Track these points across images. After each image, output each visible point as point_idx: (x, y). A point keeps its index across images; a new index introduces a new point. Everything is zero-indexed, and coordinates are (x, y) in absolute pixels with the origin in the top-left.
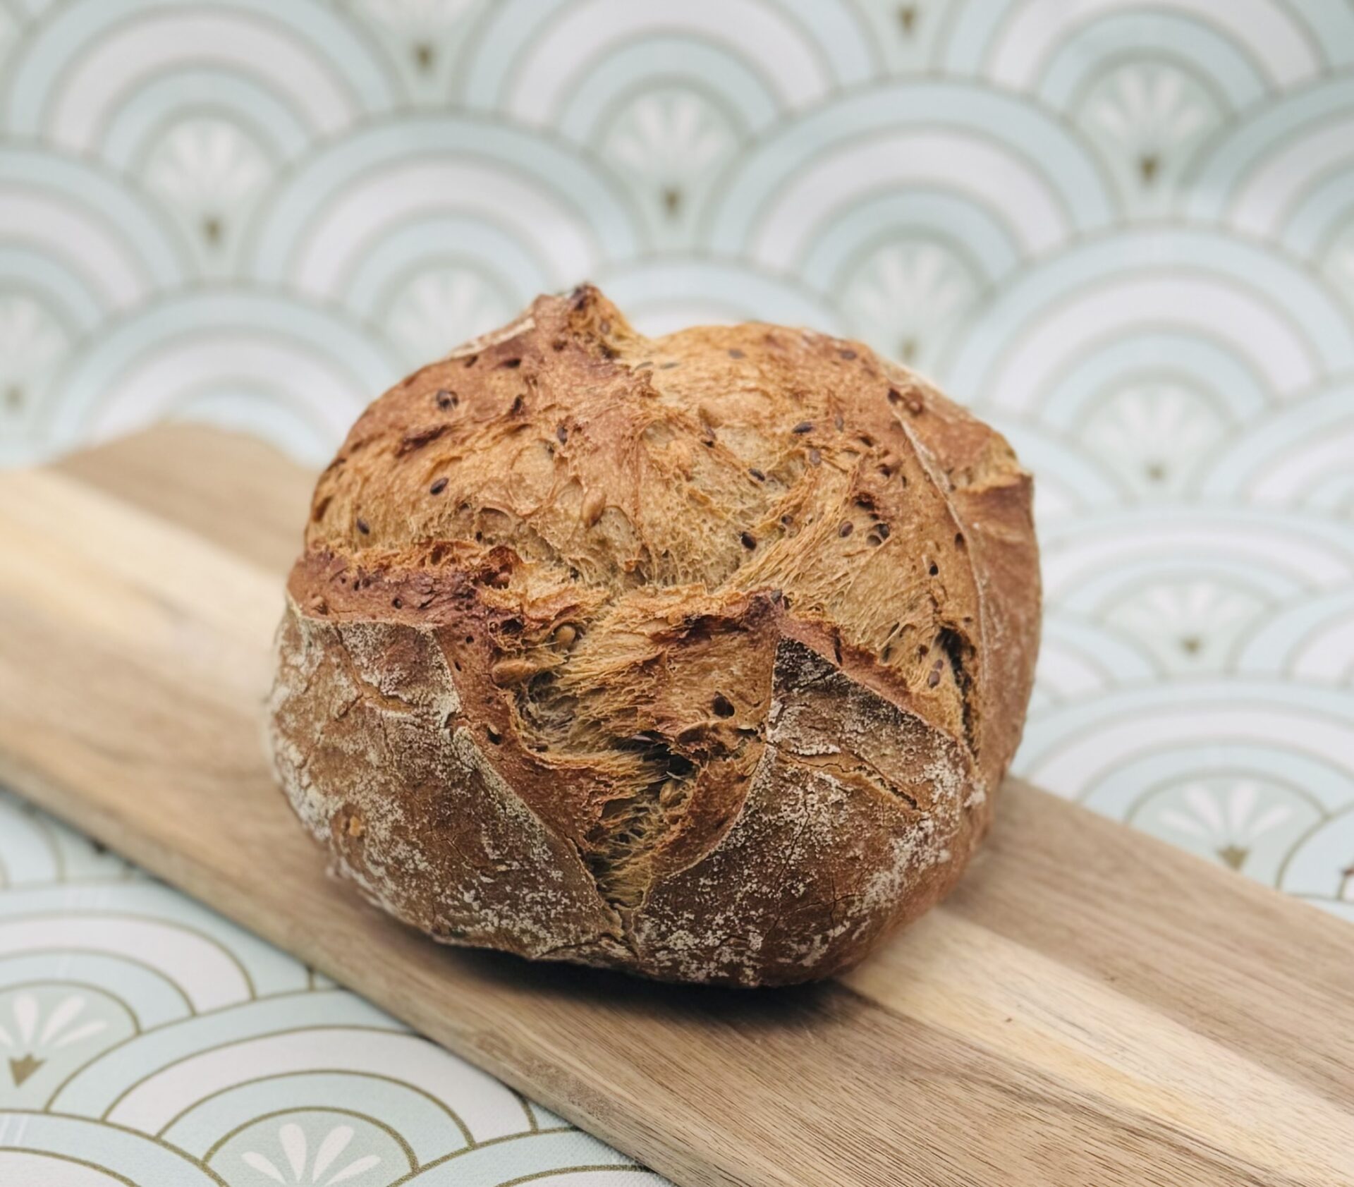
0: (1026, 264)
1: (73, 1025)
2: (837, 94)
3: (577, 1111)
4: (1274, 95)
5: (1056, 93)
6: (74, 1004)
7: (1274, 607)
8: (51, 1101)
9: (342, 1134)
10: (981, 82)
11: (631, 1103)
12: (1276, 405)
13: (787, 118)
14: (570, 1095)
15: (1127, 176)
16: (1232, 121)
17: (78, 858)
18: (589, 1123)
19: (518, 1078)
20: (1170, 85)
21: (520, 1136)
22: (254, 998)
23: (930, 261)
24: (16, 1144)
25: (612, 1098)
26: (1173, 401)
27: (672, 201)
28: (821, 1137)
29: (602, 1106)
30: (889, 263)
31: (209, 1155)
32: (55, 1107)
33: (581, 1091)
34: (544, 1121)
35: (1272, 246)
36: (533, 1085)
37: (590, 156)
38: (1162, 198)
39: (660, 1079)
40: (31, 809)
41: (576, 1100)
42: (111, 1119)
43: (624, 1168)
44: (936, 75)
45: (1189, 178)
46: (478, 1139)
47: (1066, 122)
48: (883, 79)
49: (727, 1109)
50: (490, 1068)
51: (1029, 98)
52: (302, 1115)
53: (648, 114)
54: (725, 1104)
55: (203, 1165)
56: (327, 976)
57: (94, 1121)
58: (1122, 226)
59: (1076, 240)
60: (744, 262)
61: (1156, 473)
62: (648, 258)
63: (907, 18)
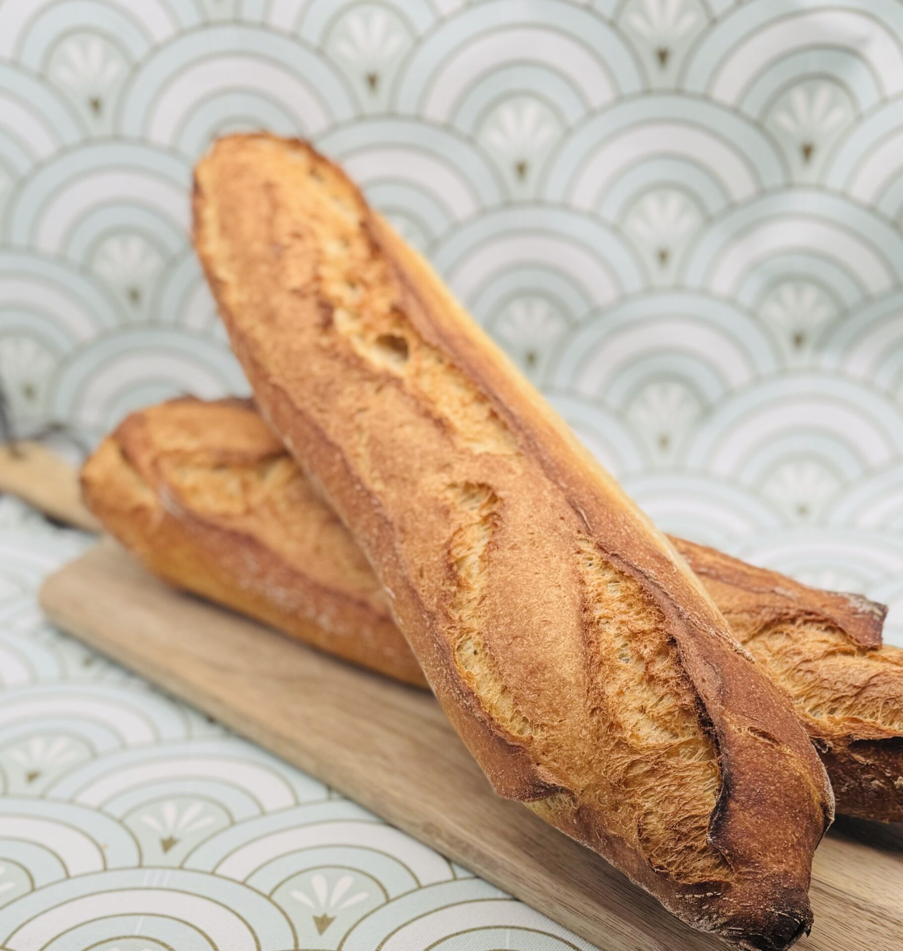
0: (729, 394)
1: (196, 819)
2: (624, 298)
3: (478, 867)
4: (868, 299)
5: (747, 297)
6: (196, 808)
8: (184, 862)
9: (346, 881)
10: (704, 292)
12: (869, 472)
13: (596, 313)
14: (475, 858)
15: (786, 344)
16: (844, 314)
17: (199, 727)
18: (484, 873)
19: (445, 848)
20: (810, 294)
21: (447, 882)
22: (297, 804)
23: (676, 392)
24: (164, 885)
26: (812, 471)
27: (531, 359)
29: (493, 865)
30: (653, 393)
31: (273, 892)
32: (188, 865)
33: (481, 857)
34: (461, 873)
35: (868, 384)
36: (455, 853)
38: (806, 357)
39: (526, 849)
40: (172, 699)
41: (477, 860)
42: (219, 871)
43: (505, 899)
44: (679, 288)
45: (822, 345)
46: (424, 882)
47: (752, 314)
48: (649, 290)
49: (563, 866)
50: (431, 843)
51: (731, 301)
52: (325, 871)
55: (269, 898)
56: (339, 791)
57: (208, 873)
58: (783, 372)
59: (758, 380)
60: (571, 393)
61: (803, 510)
63: (663, 256)
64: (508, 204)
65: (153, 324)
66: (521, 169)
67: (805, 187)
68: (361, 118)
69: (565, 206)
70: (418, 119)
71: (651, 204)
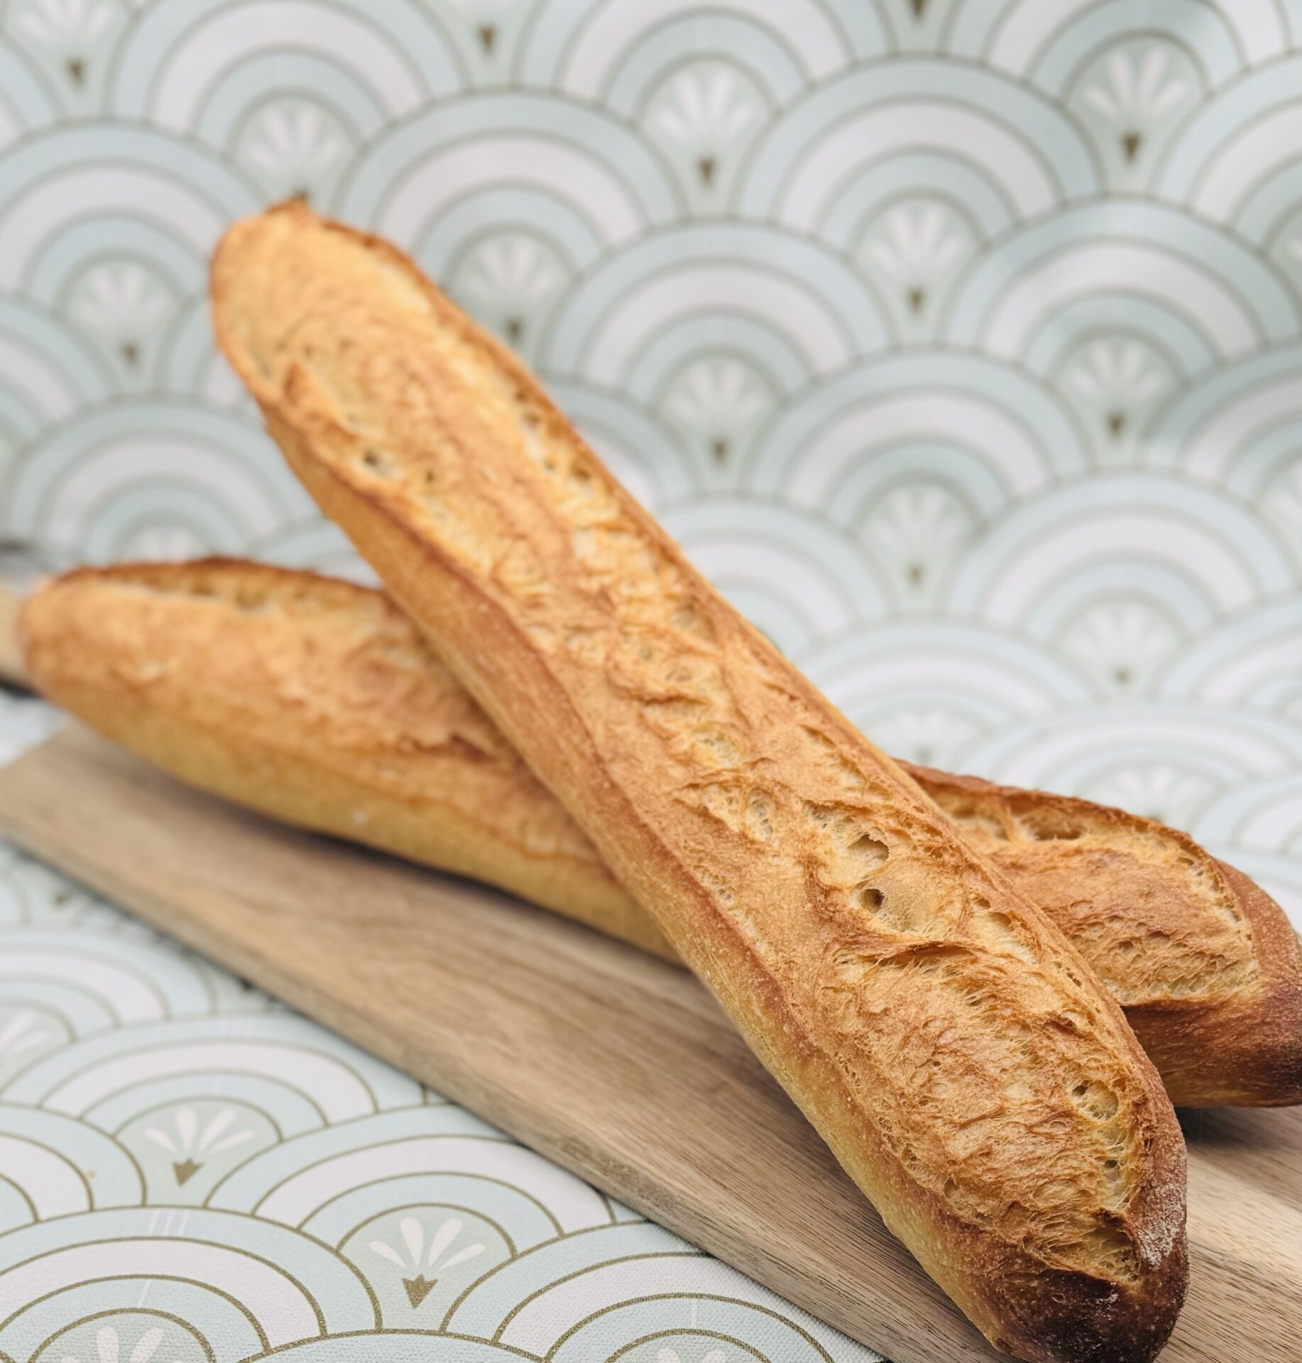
0: (1014, 503)
1: (225, 1135)
2: (858, 361)
3: (646, 1203)
4: (1220, 364)
5: (1040, 361)
6: (226, 1117)
7: (1222, 789)
8: (208, 1199)
9: (452, 1226)
10: (977, 352)
11: (692, 1197)
12: (1222, 619)
13: (816, 381)
14: (640, 1190)
15: (1098, 431)
16: (1185, 385)
17: (229, 995)
18: (656, 1214)
19: (597, 1177)
20: (1134, 355)
21: (602, 1227)
22: (377, 1111)
23: (934, 500)
24: (180, 1234)
25: (675, 1193)
26: (1135, 618)
27: (720, 450)
28: (850, 1226)
29: (666, 1200)
30: (900, 502)
31: (342, 1243)
32: (212, 1204)
33: (650, 1189)
34: (622, 1215)
35: (1219, 489)
36: (609, 1183)
37: (652, 412)
38: (1127, 449)
39: (716, 1177)
40: (188, 952)
41: (646, 1195)
42: (260, 1213)
43: (689, 1254)
44: (939, 346)
45: (1150, 432)
46: (567, 1230)
47: (1048, 386)
48: (895, 350)
49: (772, 1203)
50: (574, 1168)
51: (1017, 366)
52: (419, 1210)
53: (700, 377)
54: (770, 1198)
55: (336, 1252)
56: (438, 1092)
57: (245, 1215)
58: (1093, 471)
59: (1056, 483)
60: (779, 501)
61: (1122, 676)
62: (700, 496)
63: (916, 299)
64: (686, 221)
65: (159, 395)
66: (707, 168)
67: (1128, 197)
68: (469, 92)
69: (771, 224)
70: (555, 93)
71: (899, 220)
